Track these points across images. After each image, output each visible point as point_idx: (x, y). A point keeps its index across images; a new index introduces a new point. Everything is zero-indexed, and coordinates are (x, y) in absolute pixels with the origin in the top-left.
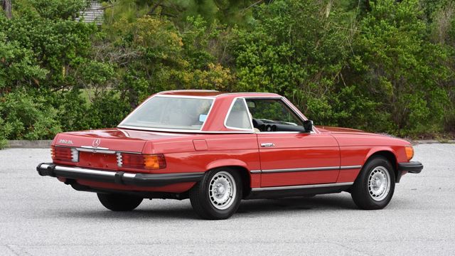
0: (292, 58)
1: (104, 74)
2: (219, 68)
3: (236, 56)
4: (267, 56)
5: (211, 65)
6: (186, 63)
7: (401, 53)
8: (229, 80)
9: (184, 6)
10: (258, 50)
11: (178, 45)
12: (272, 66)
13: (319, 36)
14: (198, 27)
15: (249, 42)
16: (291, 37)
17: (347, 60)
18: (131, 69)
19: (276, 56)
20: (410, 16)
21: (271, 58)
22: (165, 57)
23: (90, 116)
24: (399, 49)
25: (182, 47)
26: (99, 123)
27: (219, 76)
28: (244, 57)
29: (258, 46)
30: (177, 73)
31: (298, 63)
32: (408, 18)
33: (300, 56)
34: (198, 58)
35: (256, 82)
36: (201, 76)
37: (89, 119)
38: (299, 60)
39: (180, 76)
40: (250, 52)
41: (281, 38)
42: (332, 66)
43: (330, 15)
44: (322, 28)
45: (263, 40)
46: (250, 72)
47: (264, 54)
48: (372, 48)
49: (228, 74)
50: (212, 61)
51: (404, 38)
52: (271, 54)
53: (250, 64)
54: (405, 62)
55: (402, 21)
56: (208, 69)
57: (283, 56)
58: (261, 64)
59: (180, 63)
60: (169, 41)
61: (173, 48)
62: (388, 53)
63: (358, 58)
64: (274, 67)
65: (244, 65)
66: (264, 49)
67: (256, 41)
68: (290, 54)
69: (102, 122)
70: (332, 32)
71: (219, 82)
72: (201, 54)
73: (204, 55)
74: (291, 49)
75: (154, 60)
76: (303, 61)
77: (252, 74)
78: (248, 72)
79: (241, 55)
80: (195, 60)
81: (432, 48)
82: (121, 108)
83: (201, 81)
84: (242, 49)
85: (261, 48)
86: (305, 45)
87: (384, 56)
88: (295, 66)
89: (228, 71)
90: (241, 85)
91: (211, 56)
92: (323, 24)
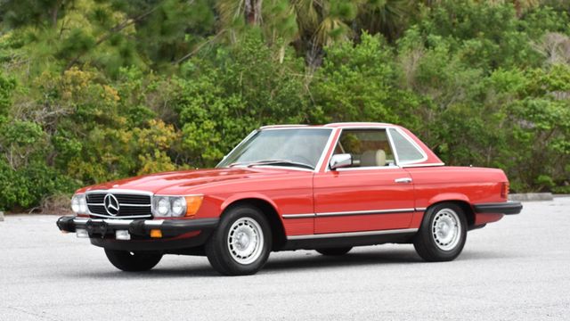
0: (244, 111)
1: (31, 135)
2: (162, 124)
3: (178, 111)
4: (216, 109)
5: (152, 122)
6: (123, 120)
7: (367, 101)
8: (173, 138)
9: (104, 63)
10: (204, 103)
11: (113, 99)
12: (222, 120)
13: (274, 85)
14: (134, 79)
15: (193, 94)
16: (242, 87)
17: (307, 111)
18: (59, 130)
19: (227, 109)
20: (373, 59)
21: (220, 112)
22: (99, 113)
23: (15, 185)
24: (365, 96)
25: (118, 101)
26: (27, 193)
27: (161, 134)
28: (190, 112)
29: (204, 98)
30: (114, 131)
31: (251, 116)
32: (370, 61)
33: (253, 108)
34: (135, 113)
35: (205, 140)
36: (140, 135)
37: (14, 189)
38: (253, 112)
39: (117, 135)
40: (196, 105)
41: (230, 89)
42: (290, 118)
43: (284, 60)
44: (277, 76)
45: (209, 91)
46: (198, 128)
47: (212, 107)
48: (335, 96)
49: (172, 131)
50: (152, 117)
51: (370, 85)
52: (220, 107)
53: (197, 119)
54: (373, 111)
55: (364, 66)
56: (148, 127)
57: (233, 108)
58: (209, 118)
59: (116, 120)
60: (103, 95)
61: (108, 103)
62: (352, 102)
63: (319, 108)
64: (225, 122)
65: (189, 121)
66: (212, 102)
67: (201, 93)
68: (242, 106)
69: (30, 192)
70: (287, 79)
71: (162, 141)
72: (138, 110)
73: (142, 110)
74: (242, 101)
75: (86, 118)
76: (258, 114)
77: (200, 131)
78: (195, 128)
79: (185, 110)
80: (132, 118)
81: (401, 95)
82: (50, 175)
83: (141, 140)
84: (186, 103)
85: (208, 100)
86: (259, 95)
87: (349, 105)
88: (249, 119)
89: (172, 128)
90: (188, 144)
91: (150, 111)
92: (278, 71)
